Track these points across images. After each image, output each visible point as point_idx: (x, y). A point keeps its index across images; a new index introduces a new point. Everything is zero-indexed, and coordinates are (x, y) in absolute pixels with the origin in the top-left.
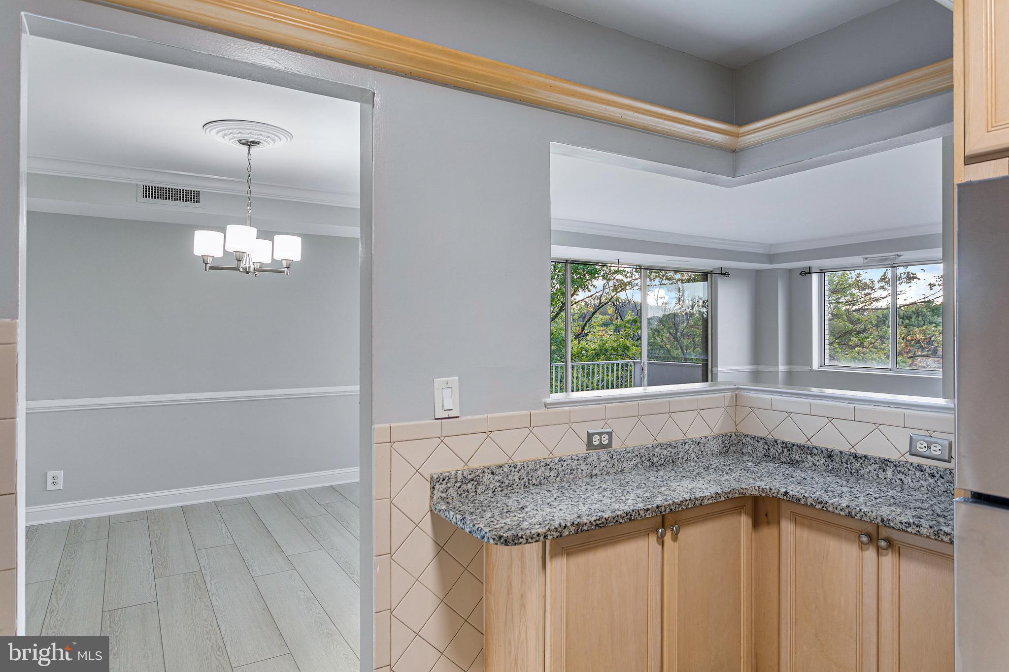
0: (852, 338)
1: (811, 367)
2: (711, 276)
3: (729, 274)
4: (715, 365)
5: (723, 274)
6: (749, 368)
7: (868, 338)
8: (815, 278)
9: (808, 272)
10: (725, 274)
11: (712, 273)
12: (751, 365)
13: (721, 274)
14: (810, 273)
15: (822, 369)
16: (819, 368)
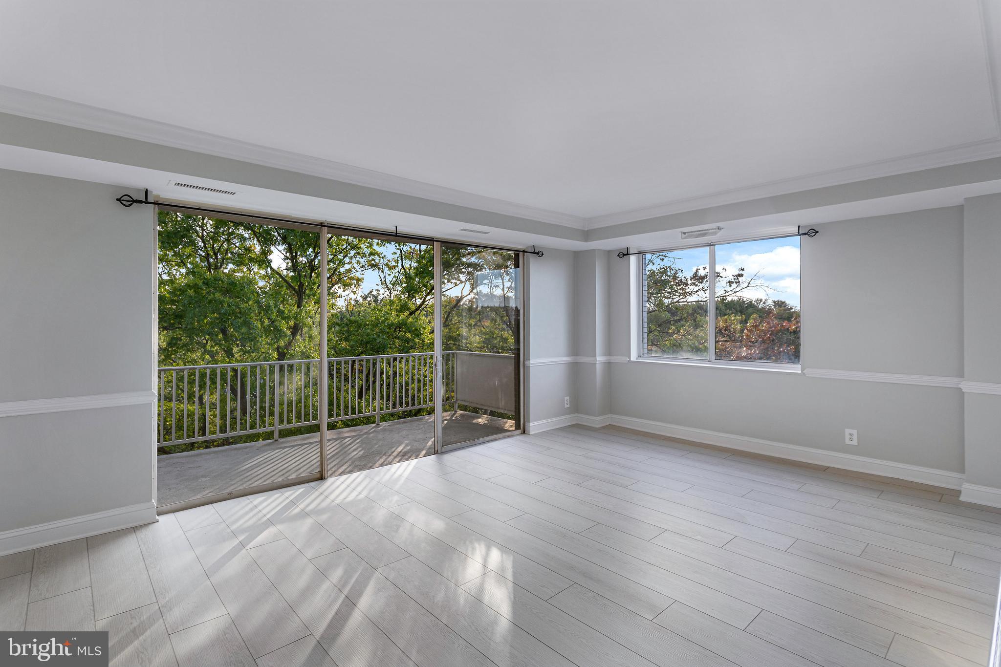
0: (671, 327)
1: (630, 358)
2: (524, 255)
3: (543, 254)
4: (527, 357)
5: (536, 253)
6: (566, 359)
7: (685, 326)
8: (633, 259)
9: (625, 254)
10: (538, 253)
11: (524, 251)
12: (568, 356)
13: (534, 253)
14: (628, 254)
15: (640, 360)
16: (637, 359)
